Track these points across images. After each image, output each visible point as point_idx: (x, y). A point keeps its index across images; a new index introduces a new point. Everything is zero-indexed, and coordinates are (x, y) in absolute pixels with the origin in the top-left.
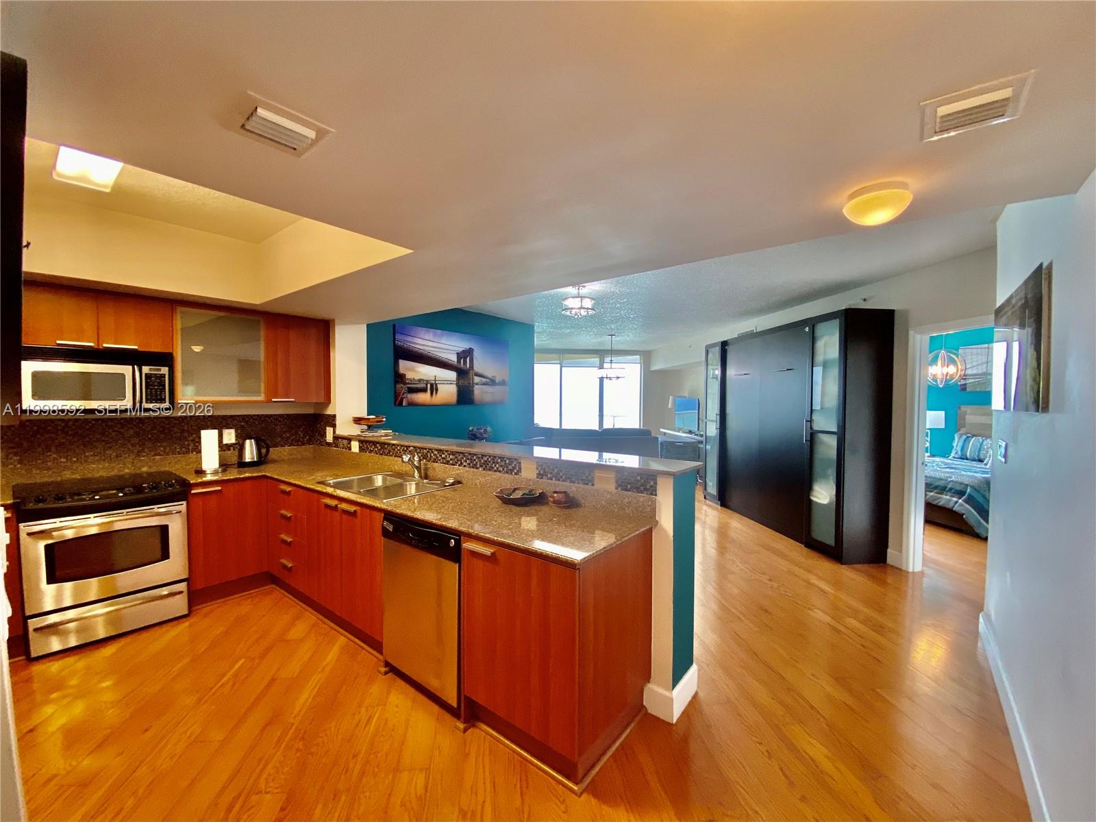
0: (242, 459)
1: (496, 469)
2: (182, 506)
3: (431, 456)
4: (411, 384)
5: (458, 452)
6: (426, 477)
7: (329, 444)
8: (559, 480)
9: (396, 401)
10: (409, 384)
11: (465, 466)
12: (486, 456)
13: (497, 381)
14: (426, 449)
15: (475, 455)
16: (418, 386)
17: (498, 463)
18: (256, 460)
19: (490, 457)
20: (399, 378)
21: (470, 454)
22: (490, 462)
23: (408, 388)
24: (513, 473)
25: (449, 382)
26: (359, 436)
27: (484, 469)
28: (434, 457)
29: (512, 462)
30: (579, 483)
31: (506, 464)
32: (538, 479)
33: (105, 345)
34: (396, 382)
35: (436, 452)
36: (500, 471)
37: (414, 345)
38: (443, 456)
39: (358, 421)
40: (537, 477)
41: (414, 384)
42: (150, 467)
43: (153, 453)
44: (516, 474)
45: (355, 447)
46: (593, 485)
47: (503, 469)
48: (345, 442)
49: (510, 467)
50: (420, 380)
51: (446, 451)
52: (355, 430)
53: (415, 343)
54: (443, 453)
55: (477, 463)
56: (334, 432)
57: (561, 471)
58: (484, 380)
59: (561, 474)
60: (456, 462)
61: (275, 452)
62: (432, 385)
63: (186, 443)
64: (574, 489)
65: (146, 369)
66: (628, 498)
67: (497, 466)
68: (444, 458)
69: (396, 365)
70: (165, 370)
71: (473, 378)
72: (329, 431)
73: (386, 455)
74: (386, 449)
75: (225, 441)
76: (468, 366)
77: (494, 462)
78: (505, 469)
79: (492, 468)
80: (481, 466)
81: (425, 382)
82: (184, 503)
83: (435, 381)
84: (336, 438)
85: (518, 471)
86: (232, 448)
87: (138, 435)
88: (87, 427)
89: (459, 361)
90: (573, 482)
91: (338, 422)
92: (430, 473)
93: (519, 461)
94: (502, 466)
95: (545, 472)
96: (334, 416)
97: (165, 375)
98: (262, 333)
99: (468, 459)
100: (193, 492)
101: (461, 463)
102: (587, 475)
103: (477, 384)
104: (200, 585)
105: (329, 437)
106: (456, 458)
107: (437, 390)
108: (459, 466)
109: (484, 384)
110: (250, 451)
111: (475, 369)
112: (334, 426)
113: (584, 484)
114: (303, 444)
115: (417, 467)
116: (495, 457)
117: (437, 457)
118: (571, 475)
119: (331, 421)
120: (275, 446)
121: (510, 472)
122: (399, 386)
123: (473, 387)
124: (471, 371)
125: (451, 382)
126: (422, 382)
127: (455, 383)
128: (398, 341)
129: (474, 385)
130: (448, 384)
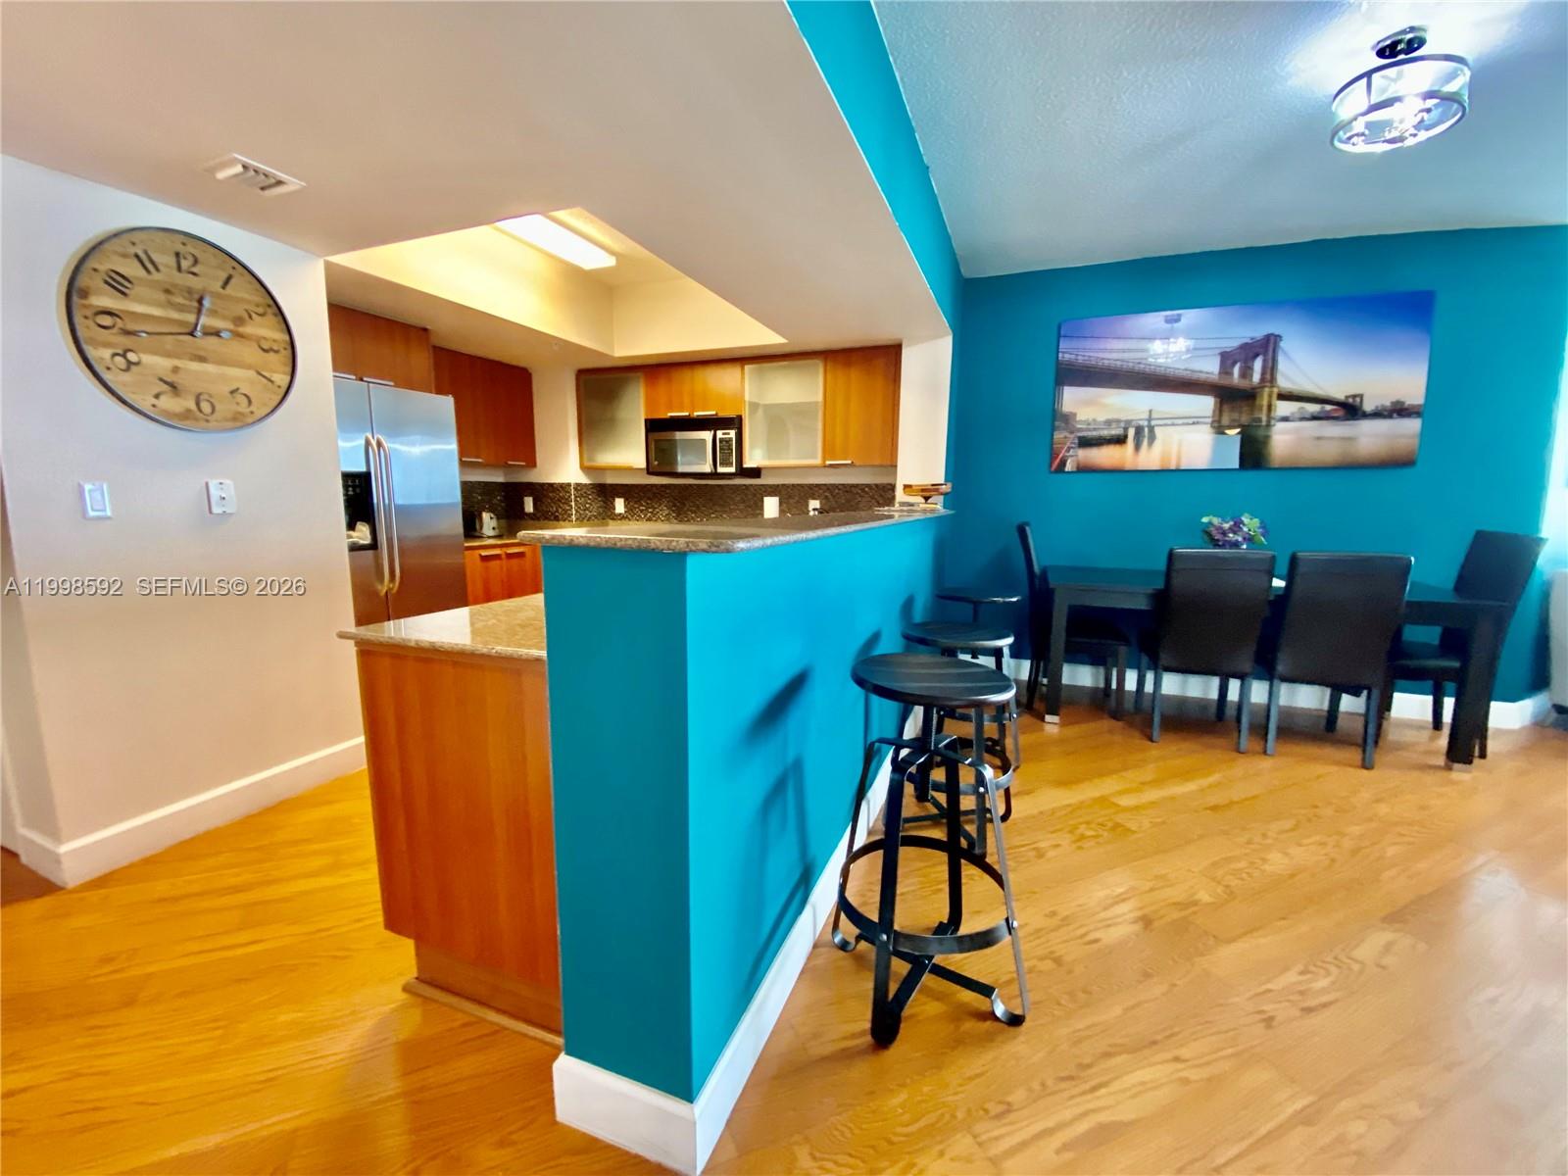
4: (1089, 430)
9: (1053, 464)
10: (1080, 430)
13: (1368, 407)
16: (1105, 433)
20: (1059, 421)
23: (1080, 438)
25: (1191, 421)
33: (695, 413)
34: (1053, 429)
37: (1101, 355)
41: (1095, 429)
50: (1108, 423)
58: (1311, 407)
65: (720, 434)
69: (1056, 395)
70: (732, 434)
71: (1270, 407)
76: (1256, 377)
83: (1150, 419)
89: (1225, 370)
97: (734, 438)
98: (821, 378)
103: (1281, 420)
107: (1152, 438)
111: (1280, 382)
122: (1059, 436)
123: (1269, 426)
124: (1267, 390)
125: (1195, 420)
126: (1114, 425)
127: (1210, 420)
128: (1063, 353)
129: (1273, 422)
130: (1188, 424)
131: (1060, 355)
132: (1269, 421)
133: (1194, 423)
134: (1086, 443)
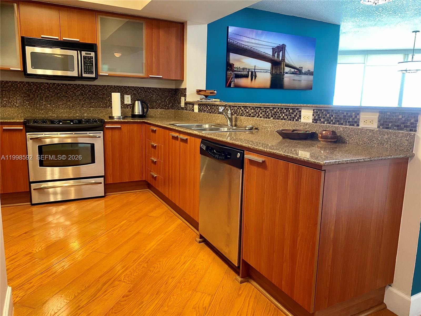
0: (134, 113)
1: (282, 118)
2: (101, 134)
3: (239, 112)
4: (238, 71)
5: (257, 107)
6: (236, 126)
7: (182, 108)
8: (330, 123)
9: (227, 83)
10: (235, 71)
11: (261, 117)
12: (275, 108)
13: (303, 71)
14: (236, 106)
15: (268, 108)
16: (242, 73)
17: (284, 113)
18: (141, 114)
19: (278, 108)
20: (229, 66)
21: (265, 108)
22: (278, 112)
23: (235, 74)
24: (295, 120)
25: (265, 71)
26: (198, 101)
27: (274, 118)
28: (241, 112)
29: (294, 111)
30: (346, 125)
31: (290, 113)
32: (313, 123)
33: (64, 38)
34: (227, 70)
35: (243, 109)
36: (285, 119)
37: (241, 42)
38: (247, 111)
39: (199, 92)
40: (313, 122)
41: (240, 71)
42: (88, 114)
43: (89, 106)
44: (296, 120)
45: (196, 108)
46: (358, 125)
47: (288, 118)
48: (191, 106)
49: (293, 116)
50: (244, 69)
51: (249, 107)
52: (197, 98)
53: (242, 41)
54: (247, 109)
55: (269, 114)
56: (185, 100)
57: (332, 116)
58: (293, 70)
59: (332, 118)
60: (255, 115)
61: (151, 112)
62: (252, 72)
63: (106, 101)
64: (342, 129)
65: (84, 53)
66: (388, 134)
67: (283, 115)
68: (247, 112)
69: (228, 56)
70: (93, 54)
71: (284, 68)
72: (183, 99)
73: (213, 113)
74: (213, 108)
75: (126, 102)
76: (280, 59)
77: (281, 113)
78: (289, 117)
79: (279, 117)
80: (272, 116)
81: (247, 70)
82: (102, 132)
83: (255, 69)
84: (186, 104)
85: (298, 118)
86: (129, 107)
87: (82, 94)
88: (59, 88)
89: (273, 55)
90: (342, 124)
91: (187, 93)
92: (238, 123)
93: (300, 110)
94: (286, 115)
95: (319, 117)
96: (186, 89)
97: (93, 57)
98: (144, 31)
99: (263, 112)
100: (106, 126)
101: (259, 115)
102: (353, 117)
103: (287, 73)
104: (110, 181)
105: (183, 105)
106: (255, 111)
107: (256, 76)
108: (257, 117)
109: (293, 73)
110: (138, 109)
111: (286, 61)
112: (185, 96)
113: (350, 125)
114: (168, 109)
115: (229, 118)
116: (282, 108)
117: (243, 112)
118: (341, 118)
119: (183, 92)
120: (153, 108)
121: (292, 119)
122: (229, 72)
123: (283, 75)
124: (283, 63)
125: (267, 71)
126: (245, 70)
127: (270, 71)
128: (230, 39)
129: (284, 73)
130: (264, 72)
131: (229, 40)
132: (283, 73)
133: (266, 72)
134: (238, 76)
